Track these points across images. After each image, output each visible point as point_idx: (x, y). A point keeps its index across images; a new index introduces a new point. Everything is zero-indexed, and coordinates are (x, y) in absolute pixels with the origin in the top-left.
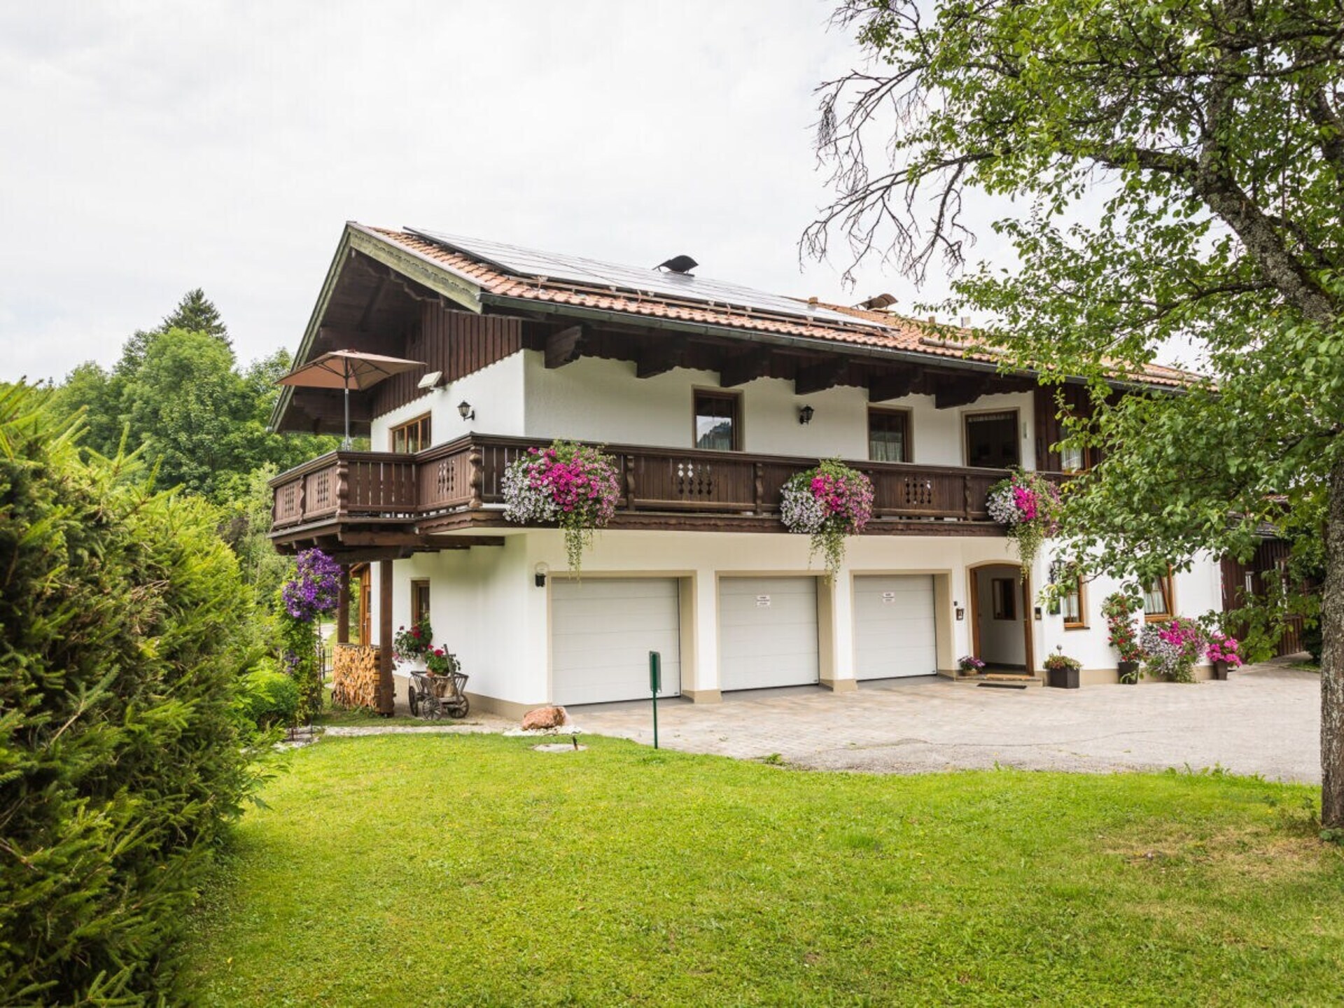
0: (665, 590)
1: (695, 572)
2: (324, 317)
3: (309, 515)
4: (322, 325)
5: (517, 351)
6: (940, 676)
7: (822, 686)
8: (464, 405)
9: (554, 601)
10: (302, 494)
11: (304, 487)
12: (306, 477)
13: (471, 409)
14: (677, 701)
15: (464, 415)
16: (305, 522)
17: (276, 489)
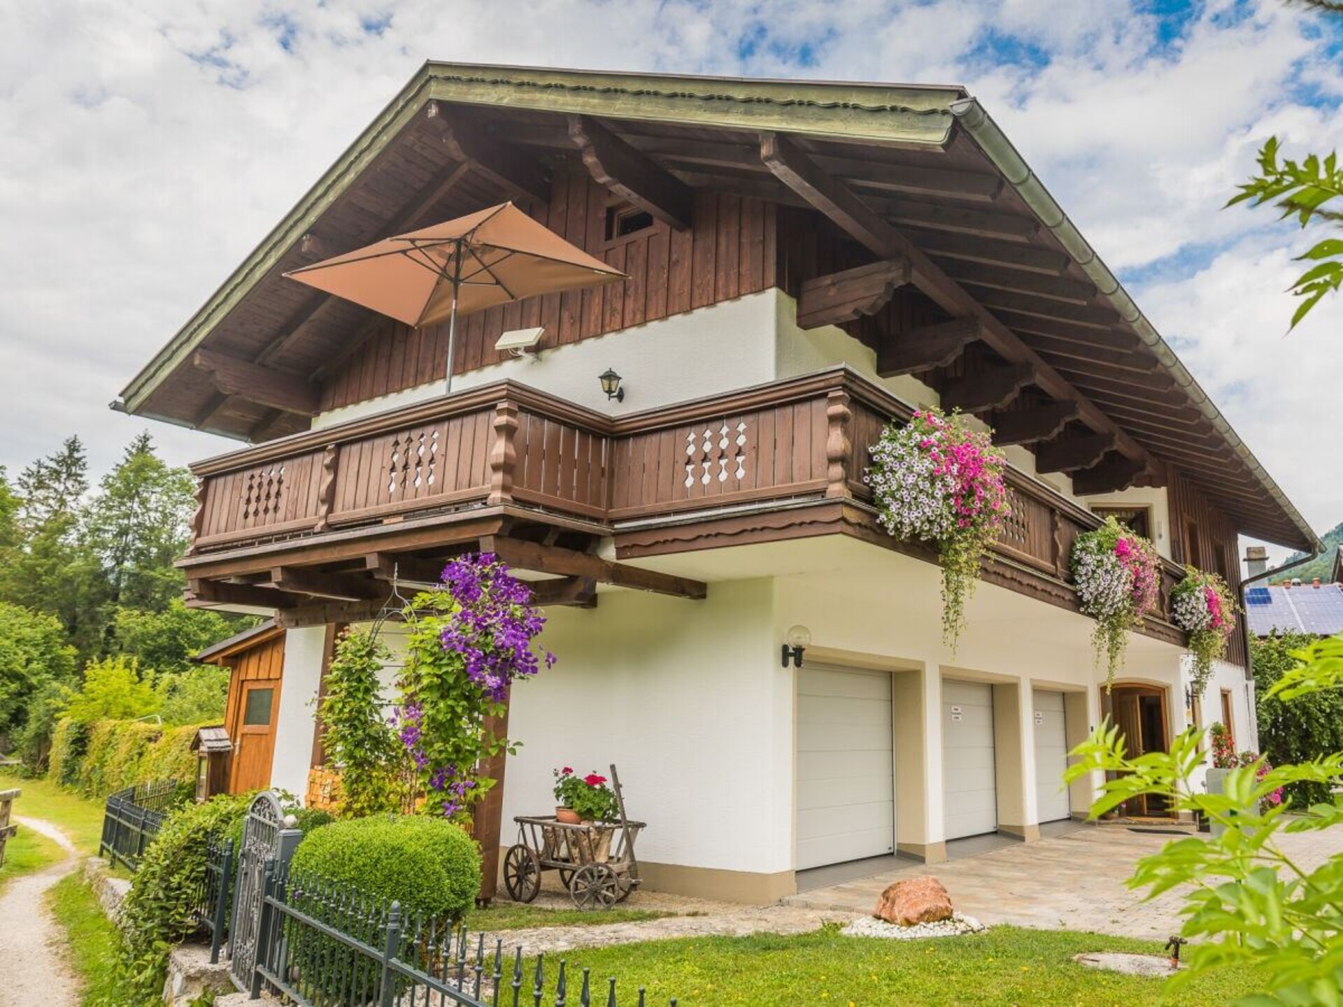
0: (876, 690)
1: (923, 664)
2: (321, 219)
3: (340, 515)
4: (311, 231)
5: (761, 289)
6: (1075, 819)
7: (1008, 834)
8: (610, 376)
9: (801, 695)
10: (330, 478)
11: (334, 467)
12: (339, 446)
13: (621, 384)
14: (893, 862)
15: (609, 392)
16: (331, 527)
17: (208, 480)
